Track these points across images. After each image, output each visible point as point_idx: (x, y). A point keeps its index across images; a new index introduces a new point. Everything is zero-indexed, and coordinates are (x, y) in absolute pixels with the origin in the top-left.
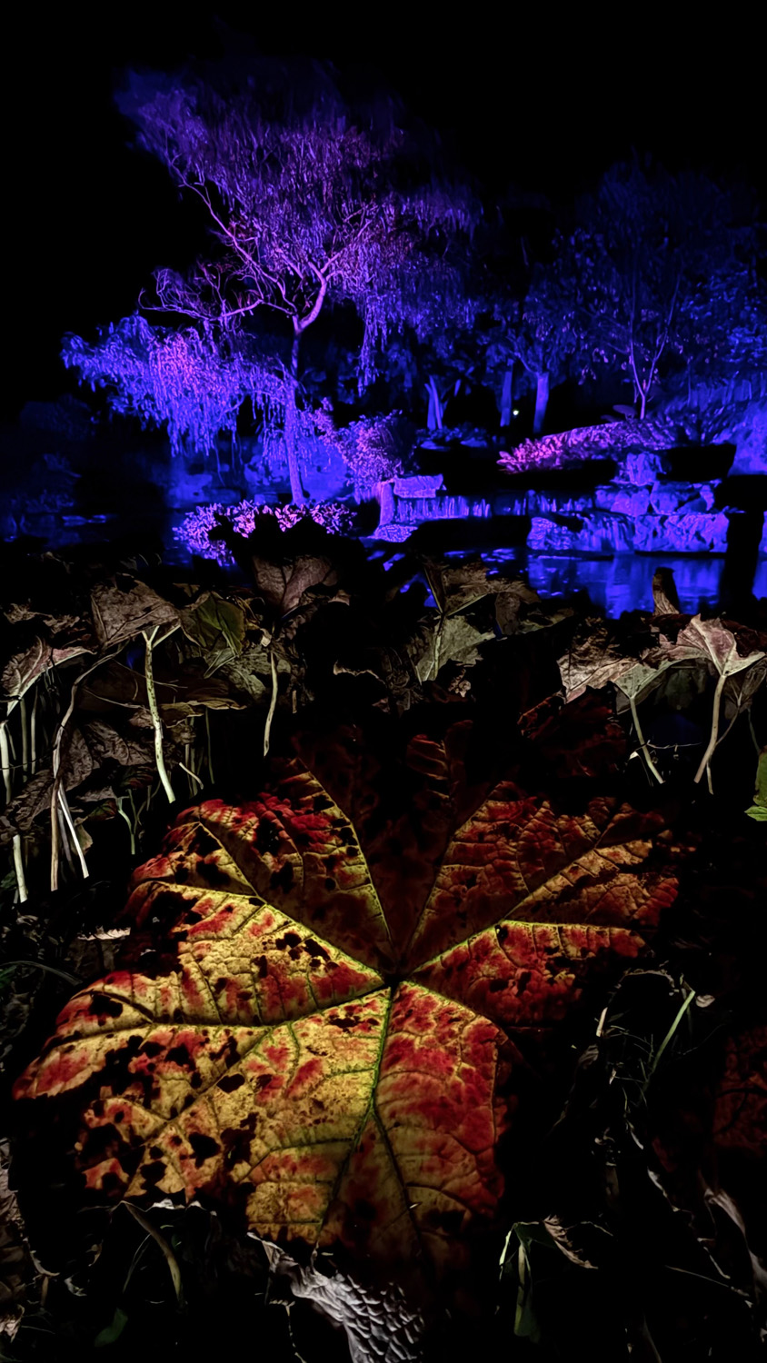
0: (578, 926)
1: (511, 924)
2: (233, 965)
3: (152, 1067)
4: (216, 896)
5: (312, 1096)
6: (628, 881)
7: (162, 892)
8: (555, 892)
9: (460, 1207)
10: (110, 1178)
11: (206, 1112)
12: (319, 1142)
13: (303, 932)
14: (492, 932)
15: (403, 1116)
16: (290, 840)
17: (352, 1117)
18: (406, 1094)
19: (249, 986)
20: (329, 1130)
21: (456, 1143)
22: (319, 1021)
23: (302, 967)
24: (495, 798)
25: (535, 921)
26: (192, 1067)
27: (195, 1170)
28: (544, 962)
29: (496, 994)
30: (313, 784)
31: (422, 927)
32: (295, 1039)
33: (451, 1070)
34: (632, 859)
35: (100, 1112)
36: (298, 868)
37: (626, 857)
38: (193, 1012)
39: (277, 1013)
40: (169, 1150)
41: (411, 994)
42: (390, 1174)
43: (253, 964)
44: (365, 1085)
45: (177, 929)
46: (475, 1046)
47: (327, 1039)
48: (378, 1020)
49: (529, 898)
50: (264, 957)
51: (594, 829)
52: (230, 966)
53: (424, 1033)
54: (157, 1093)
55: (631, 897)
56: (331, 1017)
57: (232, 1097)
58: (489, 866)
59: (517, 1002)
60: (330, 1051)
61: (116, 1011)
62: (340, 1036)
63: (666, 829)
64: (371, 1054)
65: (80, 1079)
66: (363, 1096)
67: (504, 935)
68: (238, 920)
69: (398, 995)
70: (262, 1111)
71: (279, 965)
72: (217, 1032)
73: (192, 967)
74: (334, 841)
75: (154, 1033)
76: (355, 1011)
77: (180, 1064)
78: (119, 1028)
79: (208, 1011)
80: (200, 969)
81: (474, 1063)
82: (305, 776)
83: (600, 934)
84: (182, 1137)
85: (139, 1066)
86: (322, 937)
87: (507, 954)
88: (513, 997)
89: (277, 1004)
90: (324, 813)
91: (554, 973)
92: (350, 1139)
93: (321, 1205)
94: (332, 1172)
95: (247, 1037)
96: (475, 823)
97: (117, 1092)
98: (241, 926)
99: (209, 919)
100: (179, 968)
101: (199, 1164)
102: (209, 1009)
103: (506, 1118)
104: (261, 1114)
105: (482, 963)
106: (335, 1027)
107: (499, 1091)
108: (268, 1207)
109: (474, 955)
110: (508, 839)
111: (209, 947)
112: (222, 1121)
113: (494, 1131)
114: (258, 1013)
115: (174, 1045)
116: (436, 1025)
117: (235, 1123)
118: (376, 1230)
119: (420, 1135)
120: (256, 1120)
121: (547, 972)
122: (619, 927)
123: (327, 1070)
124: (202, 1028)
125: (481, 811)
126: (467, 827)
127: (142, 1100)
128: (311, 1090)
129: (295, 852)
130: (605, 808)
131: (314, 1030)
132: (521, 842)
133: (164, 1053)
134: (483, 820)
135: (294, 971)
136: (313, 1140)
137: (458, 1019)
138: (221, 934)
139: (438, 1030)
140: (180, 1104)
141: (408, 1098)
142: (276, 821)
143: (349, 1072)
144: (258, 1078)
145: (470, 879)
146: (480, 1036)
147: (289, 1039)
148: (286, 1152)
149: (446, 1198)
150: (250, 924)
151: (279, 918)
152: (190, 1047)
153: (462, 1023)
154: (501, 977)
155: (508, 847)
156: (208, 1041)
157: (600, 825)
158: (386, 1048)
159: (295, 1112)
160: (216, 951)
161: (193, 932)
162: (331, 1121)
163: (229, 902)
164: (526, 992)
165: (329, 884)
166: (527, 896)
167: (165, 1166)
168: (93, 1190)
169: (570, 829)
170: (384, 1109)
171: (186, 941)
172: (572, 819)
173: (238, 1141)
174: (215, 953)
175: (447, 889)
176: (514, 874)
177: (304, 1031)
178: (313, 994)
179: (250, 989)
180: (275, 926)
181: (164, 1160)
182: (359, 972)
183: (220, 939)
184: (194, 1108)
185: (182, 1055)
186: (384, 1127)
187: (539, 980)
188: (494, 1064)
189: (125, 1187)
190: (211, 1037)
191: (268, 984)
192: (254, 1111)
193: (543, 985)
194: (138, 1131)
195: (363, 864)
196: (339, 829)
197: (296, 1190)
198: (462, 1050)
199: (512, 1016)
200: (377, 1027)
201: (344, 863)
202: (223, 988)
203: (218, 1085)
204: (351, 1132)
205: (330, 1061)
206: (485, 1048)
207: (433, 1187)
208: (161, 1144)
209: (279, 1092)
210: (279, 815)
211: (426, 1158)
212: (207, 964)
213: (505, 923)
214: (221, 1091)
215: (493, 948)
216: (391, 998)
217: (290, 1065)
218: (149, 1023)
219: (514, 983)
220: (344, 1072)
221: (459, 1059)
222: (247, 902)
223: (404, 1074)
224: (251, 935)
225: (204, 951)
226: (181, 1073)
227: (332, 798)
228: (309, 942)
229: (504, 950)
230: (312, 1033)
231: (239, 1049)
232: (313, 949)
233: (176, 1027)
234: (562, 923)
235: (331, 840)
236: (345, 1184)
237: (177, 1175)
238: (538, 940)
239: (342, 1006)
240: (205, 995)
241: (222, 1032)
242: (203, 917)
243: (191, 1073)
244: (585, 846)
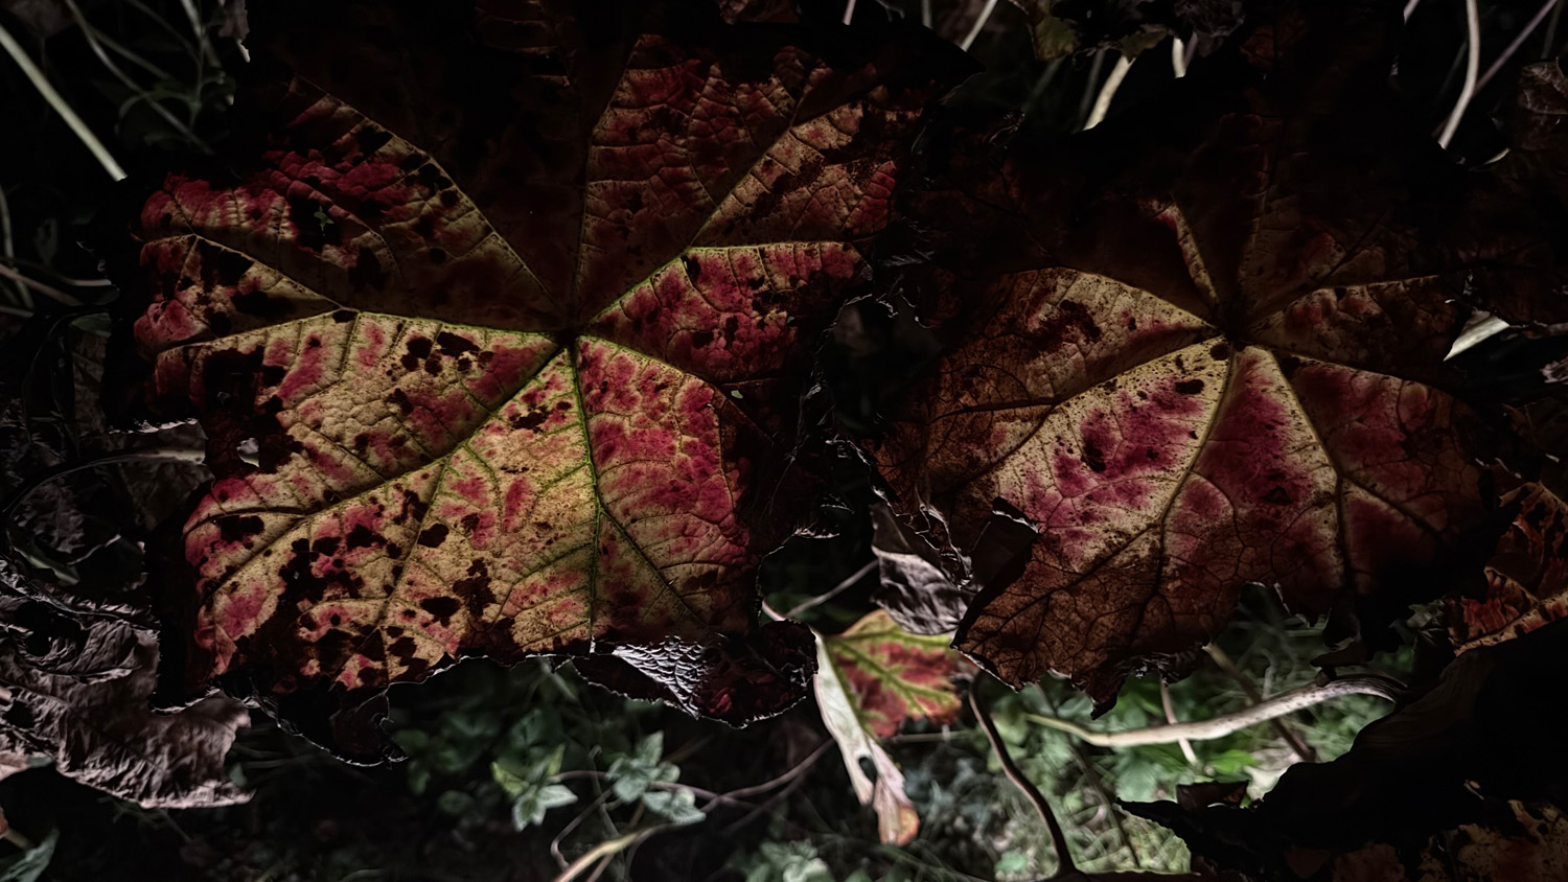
0: (783, 245)
1: (701, 252)
2: (364, 415)
3: (338, 563)
4: (284, 332)
5: (533, 520)
6: (836, 179)
7: (207, 356)
8: (748, 205)
9: (713, 567)
10: (366, 673)
11: (425, 576)
12: (558, 558)
13: (427, 329)
14: (678, 266)
15: (637, 512)
16: (351, 217)
17: (583, 523)
18: (633, 488)
19: (397, 429)
20: (565, 544)
21: (697, 520)
22: (500, 429)
23: (450, 379)
24: (636, 65)
25: (729, 245)
26: (381, 541)
27: (444, 630)
28: (750, 301)
29: (702, 349)
30: (342, 112)
31: (584, 268)
32: (482, 461)
33: (672, 448)
34: (839, 139)
35: (312, 626)
36: (381, 252)
37: (831, 138)
38: (346, 486)
39: (445, 440)
40: (407, 624)
41: (596, 359)
42: (641, 566)
43: (388, 404)
44: (584, 487)
45: (262, 400)
46: (692, 416)
47: (520, 450)
48: (569, 401)
49: (717, 214)
50: (398, 390)
51: (786, 97)
52: (361, 418)
53: (631, 412)
54: (360, 582)
55: (841, 200)
56: (512, 418)
57: (444, 550)
58: (655, 179)
59: (728, 356)
60: (530, 463)
61: (257, 527)
62: (533, 440)
63: (879, 85)
64: (577, 448)
65: (269, 608)
66: (587, 500)
67: (694, 267)
68: (335, 353)
69: (580, 359)
70: (486, 555)
71: (422, 391)
72: (386, 492)
73: (313, 439)
74: (417, 195)
75: (315, 528)
76: (537, 399)
77: (367, 545)
78: (273, 540)
79: (362, 477)
80: (326, 437)
81: (696, 433)
82: (323, 104)
83: (809, 253)
84: (412, 608)
85: (324, 569)
86: (455, 322)
87: (704, 296)
88: (722, 350)
89: (441, 432)
90: (381, 154)
91: (763, 313)
92: (589, 544)
93: (583, 608)
94: (583, 578)
95: (424, 482)
96: (618, 111)
97: (316, 599)
98: (343, 360)
99: (294, 369)
100: (298, 447)
101: (446, 623)
102: (362, 473)
103: (740, 482)
104: (486, 557)
105: (677, 312)
106: (523, 431)
107: (727, 456)
108: (534, 629)
109: (664, 300)
110: (672, 136)
111: (319, 406)
112: (446, 578)
113: (731, 497)
114: (422, 451)
115: (348, 531)
116: (641, 397)
117: (462, 574)
118: (642, 610)
119: (660, 524)
120: (484, 565)
121: (755, 313)
122: (830, 240)
123: (537, 487)
124: (366, 496)
125: (622, 90)
126: (608, 120)
127: (347, 594)
128: (529, 514)
129: (366, 230)
130: (797, 62)
131: (499, 443)
132: (692, 138)
133: (342, 544)
134: (629, 106)
135: (444, 387)
136: (552, 558)
137: (664, 386)
138: (324, 381)
139: (645, 405)
140: (389, 579)
141: (637, 492)
142: (315, 194)
143: (560, 480)
144: (462, 521)
145: (634, 200)
146: (695, 403)
147: (474, 464)
148: (530, 580)
149: (699, 565)
150: (353, 354)
151: (387, 325)
152: (366, 524)
153: (670, 390)
154: (703, 327)
155: (673, 146)
156: (382, 508)
157: (794, 92)
158: (592, 437)
159: (522, 543)
160: (331, 407)
161: (286, 393)
162: (564, 536)
163: (308, 331)
164: (736, 343)
165: (437, 256)
166: (713, 209)
167: (412, 639)
168: (356, 690)
169: (756, 107)
170: (615, 507)
171: (282, 409)
172: (755, 89)
173: (475, 589)
174: (333, 410)
175: (605, 217)
176: (691, 184)
177: (488, 448)
178: (477, 401)
179: (400, 432)
180: (388, 340)
181: (407, 634)
182: (521, 347)
183: (325, 388)
184: (407, 576)
185: (363, 535)
186: (621, 525)
187: (748, 327)
188: (716, 431)
189: (385, 673)
190: (384, 503)
191: (419, 418)
192: (476, 557)
193: (754, 332)
194: (364, 622)
195: (472, 209)
196: (415, 172)
197: (554, 606)
198: (679, 422)
199: (725, 372)
200: (570, 410)
201: (444, 220)
202: (367, 445)
203: (419, 543)
204: (588, 537)
205: (536, 475)
206: (703, 415)
207: (686, 562)
208: (394, 622)
209: (495, 529)
210: (314, 182)
211: (672, 542)
212: (330, 425)
213: (693, 251)
214: (427, 549)
215: (685, 290)
216: (573, 364)
217: (492, 496)
218: (303, 519)
219: (720, 333)
220: (556, 481)
221: (679, 433)
222: (332, 321)
223: (624, 467)
224: (366, 368)
225: (317, 414)
226: (374, 553)
227: (384, 126)
228: (442, 338)
229: (700, 291)
230: (499, 449)
231: (422, 498)
232: (453, 345)
233: (335, 509)
234: (762, 243)
235: (412, 194)
236: (600, 585)
237: (429, 641)
238: (738, 272)
239: (518, 397)
240: (349, 462)
241: (392, 491)
242: (286, 367)
243: (385, 547)
244: (777, 127)
